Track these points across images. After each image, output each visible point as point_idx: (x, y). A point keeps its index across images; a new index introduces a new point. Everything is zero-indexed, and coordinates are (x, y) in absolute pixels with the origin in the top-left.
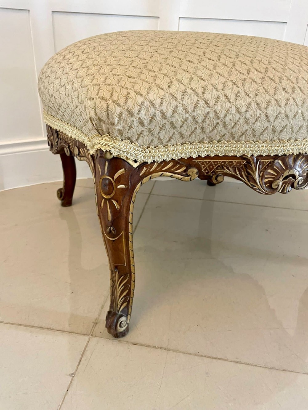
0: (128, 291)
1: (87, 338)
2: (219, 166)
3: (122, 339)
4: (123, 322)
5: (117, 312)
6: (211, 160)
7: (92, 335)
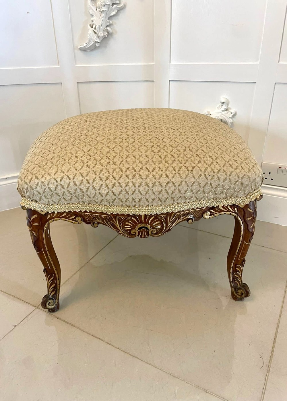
0: (55, 284)
1: (34, 308)
2: (94, 217)
3: (52, 313)
4: (50, 303)
5: (49, 296)
6: (89, 214)
7: (38, 308)
